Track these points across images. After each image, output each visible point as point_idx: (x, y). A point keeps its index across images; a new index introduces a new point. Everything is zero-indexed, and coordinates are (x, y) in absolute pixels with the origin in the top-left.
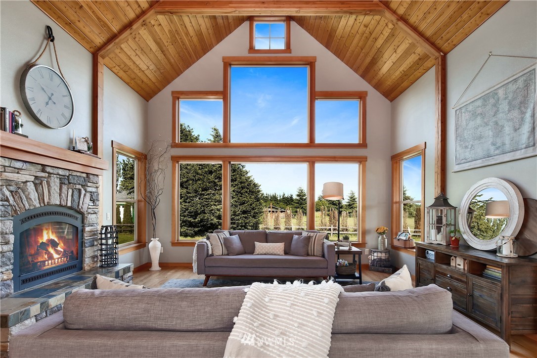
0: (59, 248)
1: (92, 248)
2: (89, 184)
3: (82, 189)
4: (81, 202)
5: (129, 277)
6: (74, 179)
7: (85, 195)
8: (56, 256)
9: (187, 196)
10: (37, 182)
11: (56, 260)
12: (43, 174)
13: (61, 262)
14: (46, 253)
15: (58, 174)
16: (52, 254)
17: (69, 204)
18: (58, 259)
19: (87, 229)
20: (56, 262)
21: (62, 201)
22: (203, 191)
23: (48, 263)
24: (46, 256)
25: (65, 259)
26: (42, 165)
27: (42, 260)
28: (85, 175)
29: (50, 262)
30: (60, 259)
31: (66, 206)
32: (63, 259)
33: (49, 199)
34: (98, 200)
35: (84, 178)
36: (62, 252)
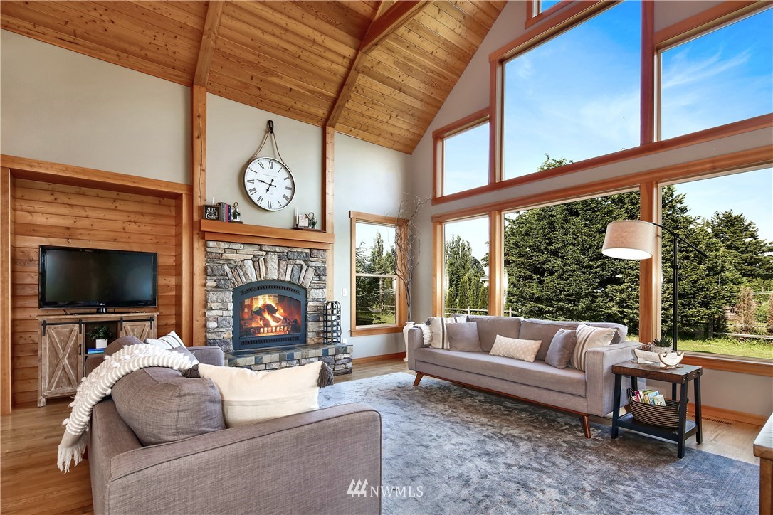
0: (277, 315)
1: (317, 323)
2: (312, 259)
3: (304, 265)
4: (302, 278)
5: (344, 358)
6: (294, 255)
7: (307, 270)
8: (273, 323)
9: (562, 269)
10: (255, 259)
11: (274, 329)
12: (260, 253)
13: (280, 331)
14: (261, 319)
15: (275, 251)
16: (268, 321)
17: (288, 279)
18: (276, 327)
19: (310, 304)
20: (274, 331)
21: (280, 276)
22: (590, 261)
23: (264, 330)
24: (261, 323)
25: (285, 328)
26: (259, 245)
27: (256, 326)
28: (308, 251)
29: (266, 329)
30: (278, 328)
31: (284, 281)
32: (282, 327)
33: (266, 274)
34: (325, 275)
35: (306, 253)
36: (280, 319)
